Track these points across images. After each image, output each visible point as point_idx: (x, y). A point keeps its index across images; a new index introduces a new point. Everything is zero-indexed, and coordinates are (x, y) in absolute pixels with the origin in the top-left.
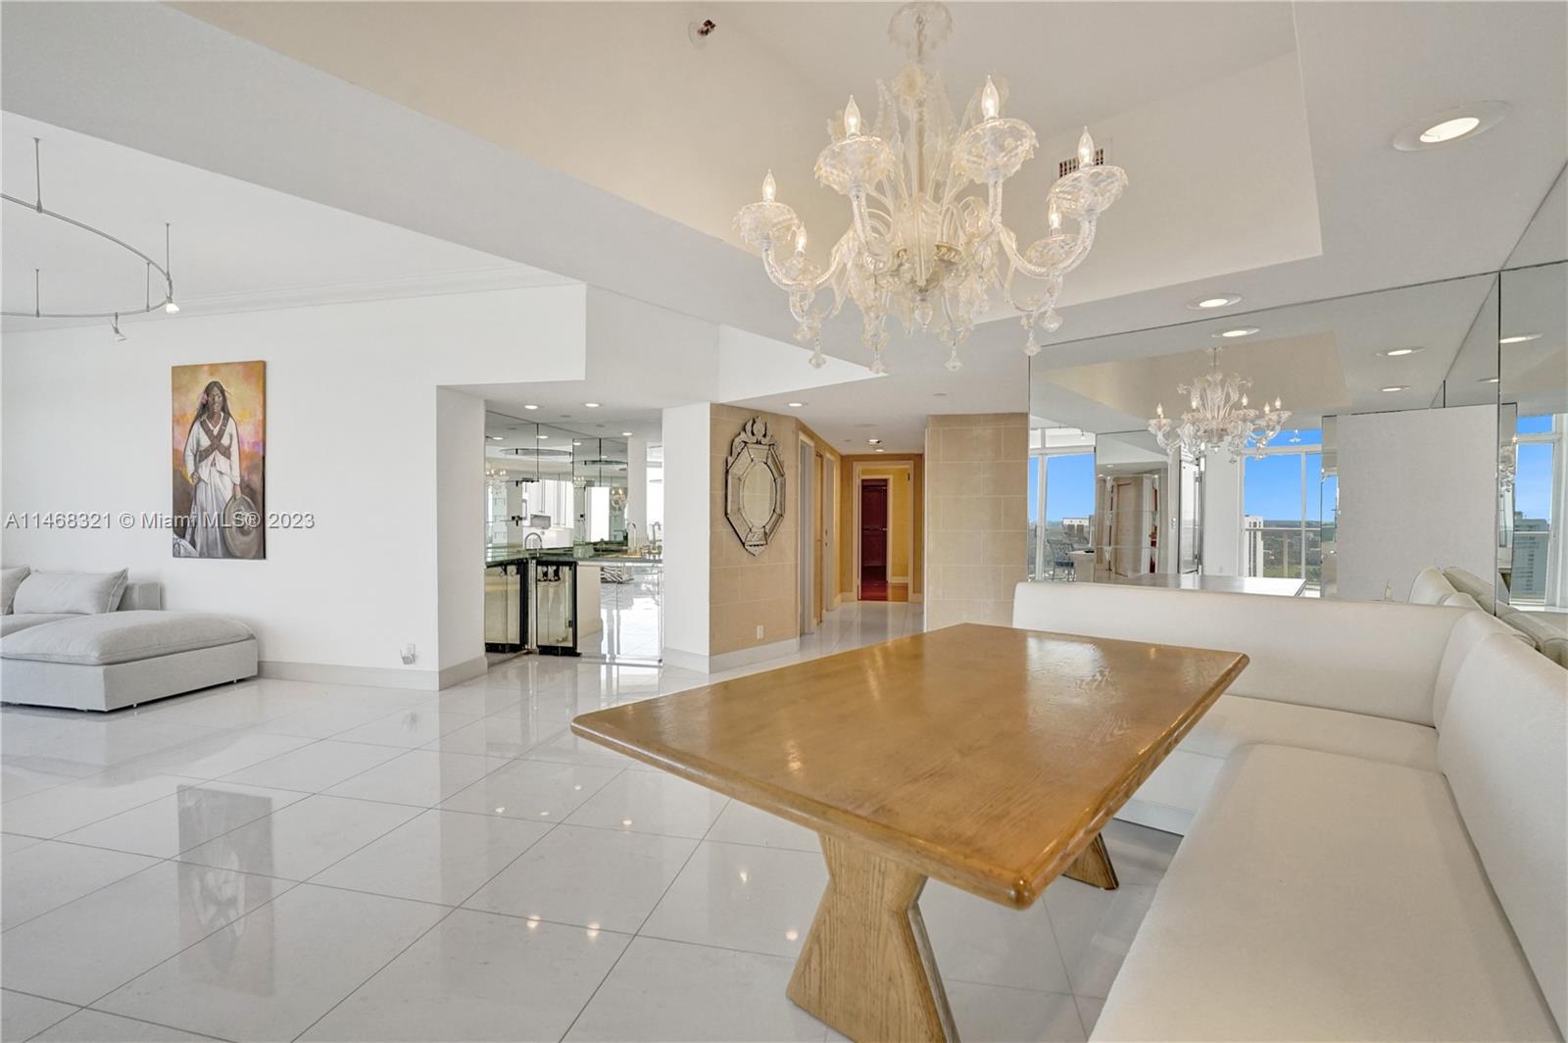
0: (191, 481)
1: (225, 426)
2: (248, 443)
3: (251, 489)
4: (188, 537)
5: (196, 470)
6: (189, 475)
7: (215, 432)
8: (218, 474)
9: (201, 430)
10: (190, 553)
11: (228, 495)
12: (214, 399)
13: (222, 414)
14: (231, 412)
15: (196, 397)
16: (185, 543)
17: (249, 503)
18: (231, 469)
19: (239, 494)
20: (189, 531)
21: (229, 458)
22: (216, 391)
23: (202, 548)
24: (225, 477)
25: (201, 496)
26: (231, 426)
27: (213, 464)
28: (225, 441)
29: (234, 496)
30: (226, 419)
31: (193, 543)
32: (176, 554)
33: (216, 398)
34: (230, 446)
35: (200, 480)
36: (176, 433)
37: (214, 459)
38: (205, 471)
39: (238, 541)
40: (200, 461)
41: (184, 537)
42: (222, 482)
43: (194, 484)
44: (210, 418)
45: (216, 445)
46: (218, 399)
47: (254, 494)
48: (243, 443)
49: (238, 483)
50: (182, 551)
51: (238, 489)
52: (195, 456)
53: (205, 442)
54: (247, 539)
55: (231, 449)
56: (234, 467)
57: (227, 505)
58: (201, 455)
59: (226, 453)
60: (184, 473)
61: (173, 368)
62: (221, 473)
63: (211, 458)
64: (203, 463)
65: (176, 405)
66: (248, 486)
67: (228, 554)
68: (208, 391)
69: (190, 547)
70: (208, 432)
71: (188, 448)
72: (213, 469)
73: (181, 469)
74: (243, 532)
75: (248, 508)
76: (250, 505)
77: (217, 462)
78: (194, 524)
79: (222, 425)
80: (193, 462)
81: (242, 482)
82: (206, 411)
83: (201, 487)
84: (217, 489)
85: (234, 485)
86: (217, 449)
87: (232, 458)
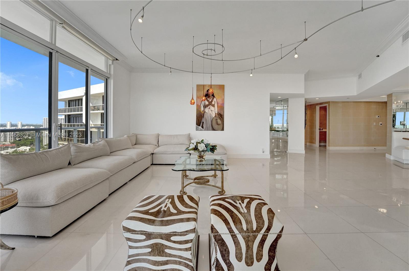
0: (202, 112)
2: (220, 104)
3: (221, 115)
4: (201, 125)
5: (204, 110)
6: (202, 111)
7: (210, 101)
8: (211, 111)
10: (201, 129)
11: (214, 116)
13: (212, 97)
14: (215, 96)
16: (200, 127)
18: (215, 110)
19: (217, 116)
20: (201, 124)
21: (214, 107)
23: (205, 128)
24: (213, 111)
25: (205, 116)
26: (215, 99)
28: (213, 103)
29: (216, 116)
31: (203, 127)
32: (197, 129)
34: (214, 104)
35: (205, 112)
36: (198, 101)
38: (207, 110)
39: (215, 126)
40: (205, 108)
41: (200, 126)
42: (212, 112)
43: (203, 113)
44: (209, 97)
45: (210, 103)
47: (221, 116)
48: (218, 103)
49: (217, 112)
50: (199, 129)
52: (204, 106)
53: (207, 103)
54: (219, 126)
55: (215, 105)
56: (216, 109)
57: (213, 118)
58: (205, 106)
59: (213, 106)
60: (200, 110)
61: (197, 85)
62: (211, 110)
63: (209, 107)
64: (206, 108)
65: (198, 94)
66: (220, 114)
67: (214, 129)
68: (208, 91)
69: (201, 128)
70: (208, 101)
71: (202, 104)
73: (199, 109)
74: (218, 124)
75: (220, 119)
76: (220, 118)
77: (210, 108)
78: (203, 123)
79: (212, 99)
80: (203, 108)
81: (218, 113)
82: (207, 95)
83: (205, 114)
84: (210, 114)
85: (216, 113)
86: (210, 105)
87: (215, 107)
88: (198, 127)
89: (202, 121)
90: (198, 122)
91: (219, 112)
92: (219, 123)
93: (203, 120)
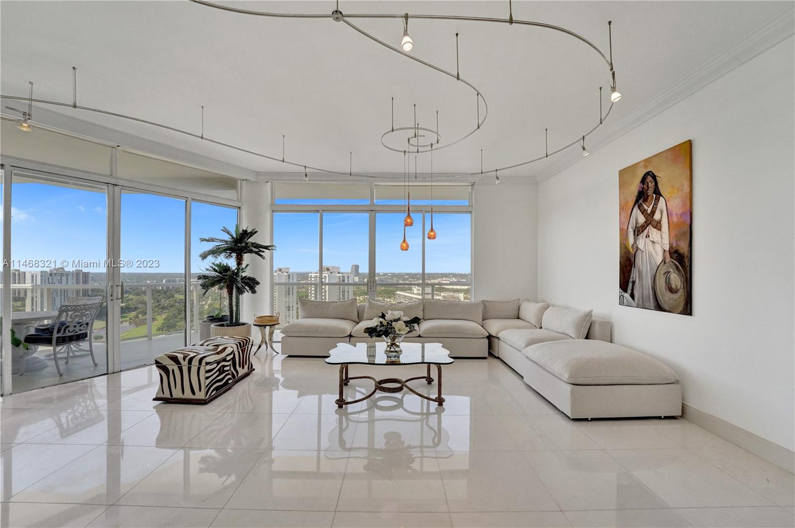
0: (631, 250)
1: (657, 205)
2: (677, 214)
3: (679, 254)
4: (629, 291)
5: (635, 242)
6: (630, 246)
7: (649, 211)
8: (651, 243)
9: (639, 211)
10: (630, 303)
11: (659, 259)
12: (648, 186)
13: (654, 195)
14: (661, 192)
15: (635, 187)
16: (627, 295)
17: (676, 265)
18: (662, 238)
19: (668, 259)
20: (630, 286)
21: (660, 230)
22: (649, 178)
23: (638, 300)
24: (657, 245)
25: (638, 261)
26: (662, 203)
27: (648, 236)
28: (657, 216)
29: (664, 261)
30: (657, 200)
31: (632, 296)
32: (621, 303)
33: (650, 184)
34: (661, 221)
35: (637, 249)
36: (622, 216)
37: (648, 231)
38: (642, 242)
39: (666, 298)
40: (638, 235)
41: (626, 292)
42: (654, 249)
43: (633, 253)
44: (646, 201)
45: (651, 221)
46: (652, 185)
47: (681, 258)
49: (667, 248)
50: (625, 301)
51: (668, 254)
52: (635, 231)
53: (642, 219)
54: (675, 296)
55: (661, 223)
56: (664, 236)
57: (658, 267)
58: (638, 232)
59: (658, 226)
60: (627, 246)
61: (620, 171)
62: (653, 242)
63: (646, 232)
64: (641, 236)
65: (622, 197)
66: (676, 252)
67: (659, 308)
68: (643, 181)
69: (630, 299)
70: (643, 212)
71: (630, 227)
72: (647, 239)
73: (625, 242)
74: (671, 290)
75: (676, 272)
76: (677, 268)
77: (650, 236)
78: (634, 282)
79: (654, 204)
80: (633, 236)
81: (671, 247)
82: (642, 196)
83: (639, 254)
84: (650, 255)
85: (664, 250)
86: (650, 224)
87: (663, 230)
88: (623, 293)
89: (632, 277)
90: (622, 280)
91: (674, 245)
92: (674, 286)
93: (634, 275)
